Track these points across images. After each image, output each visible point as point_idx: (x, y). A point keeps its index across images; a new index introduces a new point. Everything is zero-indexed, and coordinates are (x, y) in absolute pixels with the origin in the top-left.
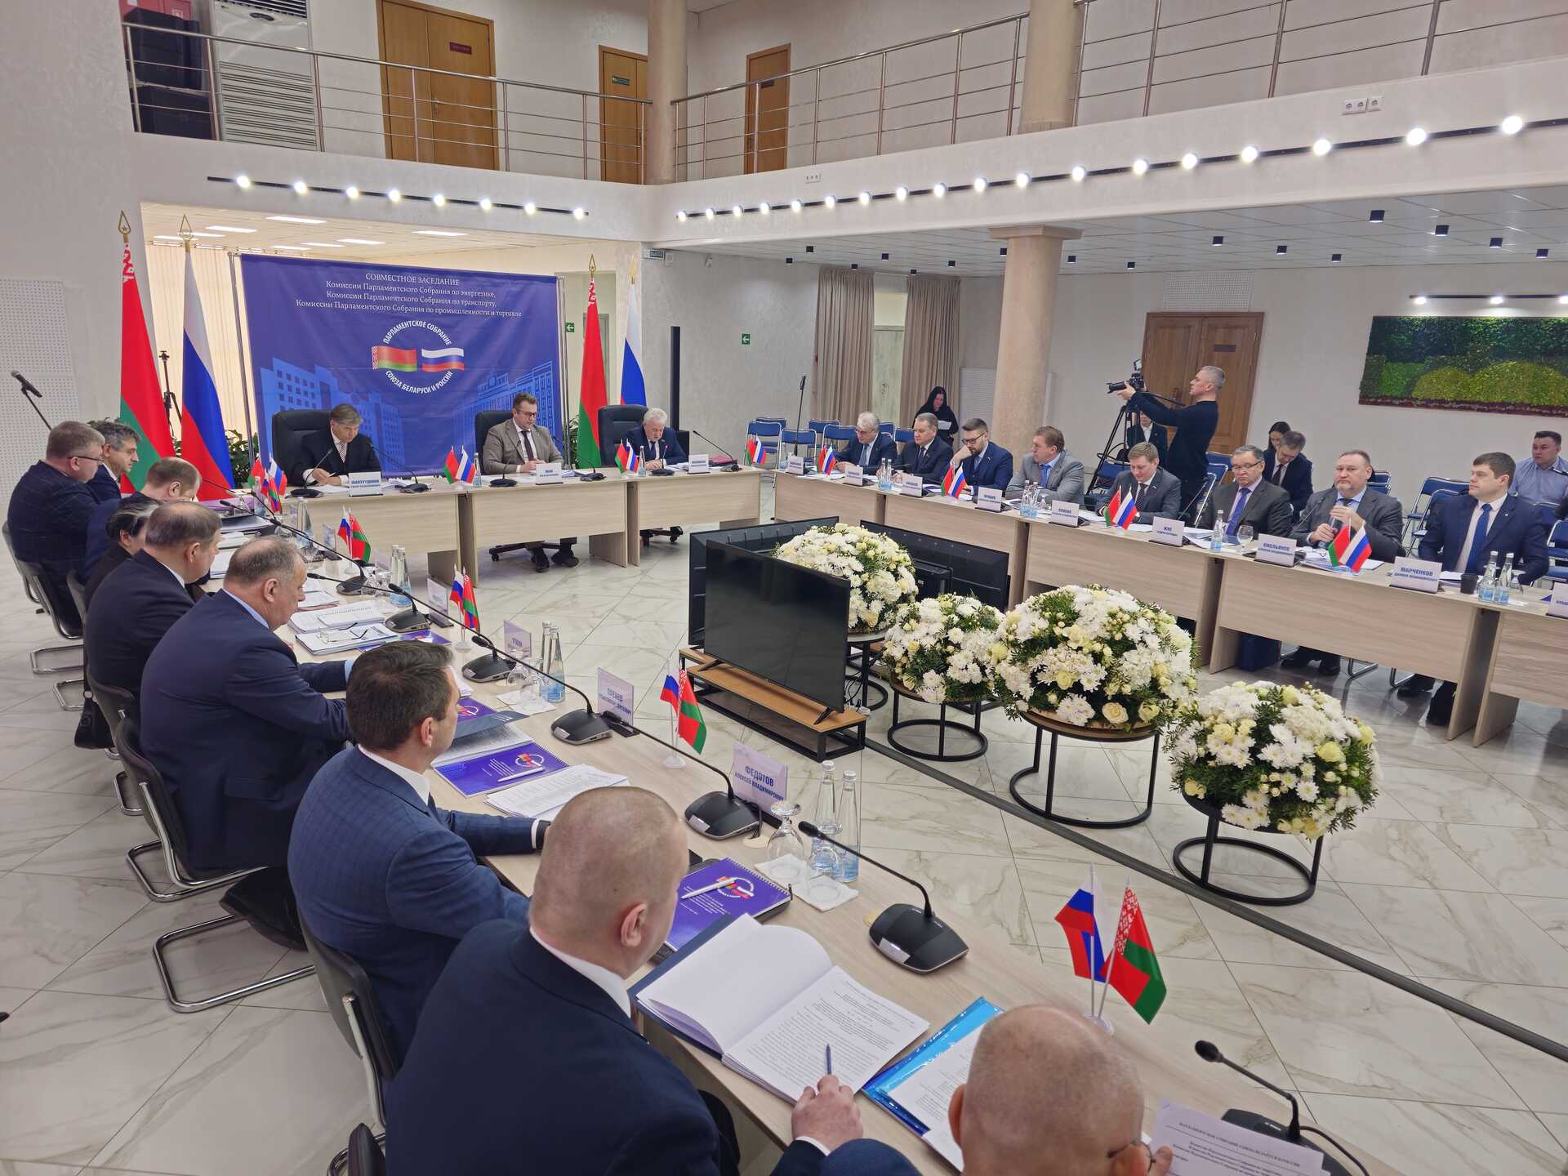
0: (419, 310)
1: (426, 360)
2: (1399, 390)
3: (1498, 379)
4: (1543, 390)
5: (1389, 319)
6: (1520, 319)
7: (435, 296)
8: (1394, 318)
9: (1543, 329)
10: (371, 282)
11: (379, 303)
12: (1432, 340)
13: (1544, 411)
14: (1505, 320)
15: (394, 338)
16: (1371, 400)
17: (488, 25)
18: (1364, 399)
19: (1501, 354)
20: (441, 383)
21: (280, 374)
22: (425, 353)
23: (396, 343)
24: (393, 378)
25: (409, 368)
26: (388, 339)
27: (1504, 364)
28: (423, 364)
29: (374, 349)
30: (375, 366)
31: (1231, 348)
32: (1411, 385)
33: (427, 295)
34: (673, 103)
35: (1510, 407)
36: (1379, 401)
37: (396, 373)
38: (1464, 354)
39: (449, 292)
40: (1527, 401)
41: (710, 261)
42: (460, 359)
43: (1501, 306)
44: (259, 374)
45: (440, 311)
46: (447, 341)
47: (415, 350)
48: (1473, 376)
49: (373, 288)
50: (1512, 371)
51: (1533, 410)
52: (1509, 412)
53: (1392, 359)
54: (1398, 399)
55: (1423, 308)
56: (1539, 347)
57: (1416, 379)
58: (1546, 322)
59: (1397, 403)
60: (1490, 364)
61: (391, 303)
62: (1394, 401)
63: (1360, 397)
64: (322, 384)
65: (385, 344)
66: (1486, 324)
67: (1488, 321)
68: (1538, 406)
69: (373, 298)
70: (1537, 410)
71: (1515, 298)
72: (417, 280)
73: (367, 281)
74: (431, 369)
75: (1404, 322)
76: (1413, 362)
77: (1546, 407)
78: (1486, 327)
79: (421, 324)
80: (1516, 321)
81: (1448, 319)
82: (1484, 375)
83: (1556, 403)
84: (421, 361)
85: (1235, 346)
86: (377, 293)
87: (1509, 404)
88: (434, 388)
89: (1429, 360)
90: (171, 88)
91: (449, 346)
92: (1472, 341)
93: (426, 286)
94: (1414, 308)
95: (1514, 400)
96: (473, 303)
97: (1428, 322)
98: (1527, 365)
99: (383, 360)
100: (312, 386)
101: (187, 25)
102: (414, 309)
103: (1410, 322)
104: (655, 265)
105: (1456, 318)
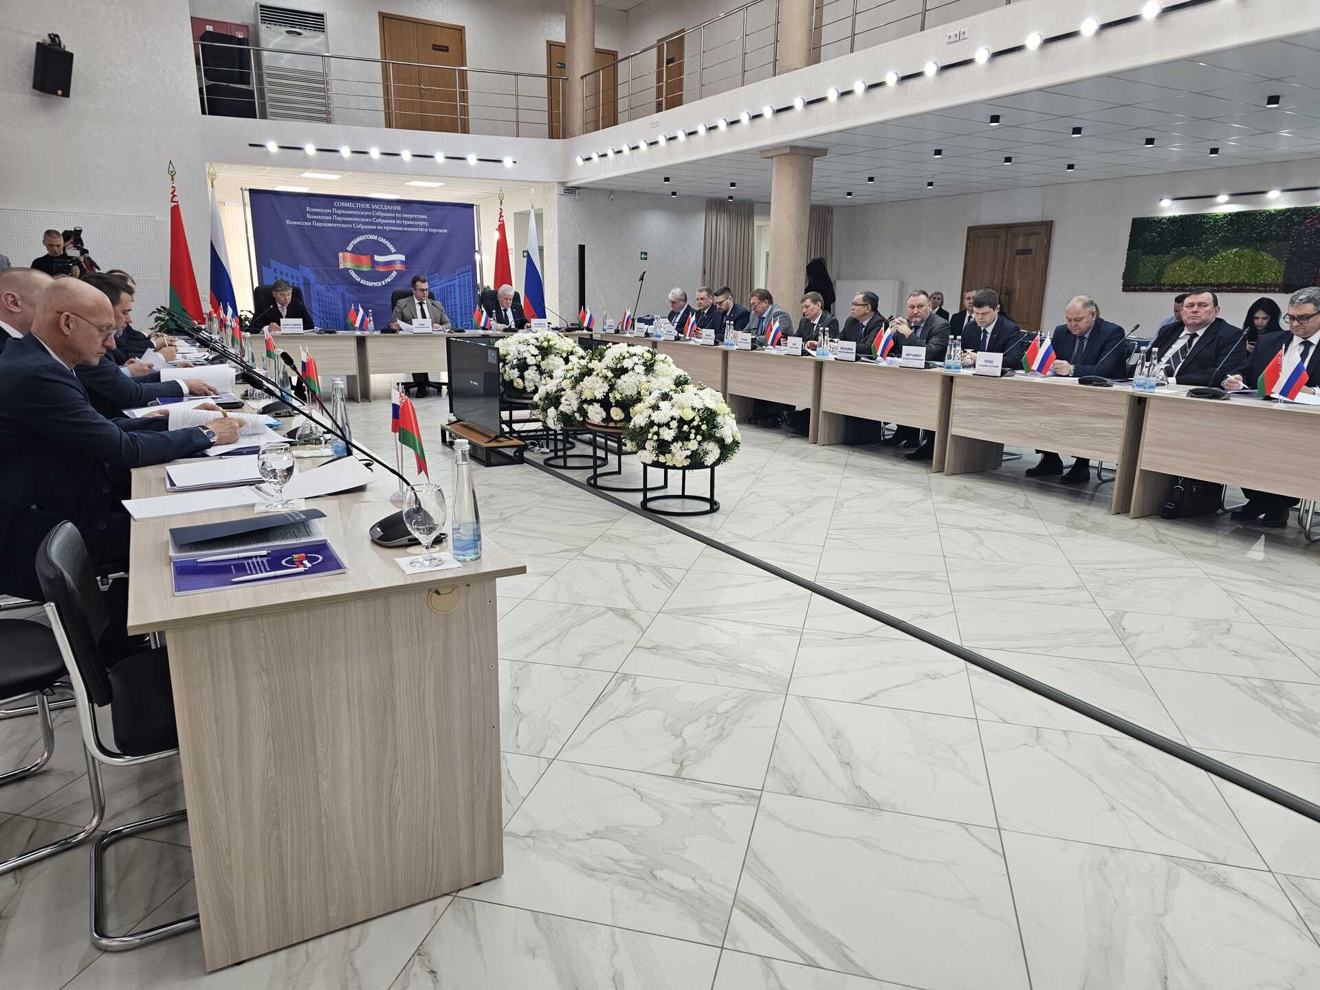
0: (372, 227)
1: (377, 263)
2: (1151, 278)
3: (1225, 264)
4: (1260, 271)
5: (1143, 219)
6: (1241, 212)
7: (384, 218)
8: (1148, 218)
9: (1258, 220)
10: (338, 208)
11: (343, 222)
12: (1175, 235)
13: (1260, 289)
14: (1230, 214)
15: (355, 246)
16: (1131, 288)
17: (461, 30)
18: (1127, 287)
19: (1228, 243)
20: (389, 280)
21: (275, 270)
22: (377, 258)
23: (356, 250)
24: (354, 275)
25: (365, 269)
26: (350, 248)
27: (1230, 251)
28: (376, 266)
29: (341, 255)
30: (341, 267)
31: (1028, 252)
32: (1160, 274)
33: (378, 217)
34: (582, 78)
35: (1235, 287)
36: (1137, 288)
37: (357, 272)
38: (1199, 244)
39: (394, 215)
40: (1246, 281)
41: (612, 196)
42: (402, 262)
43: (1227, 203)
44: (261, 270)
45: (388, 228)
46: (393, 250)
47: (369, 256)
48: (1207, 263)
49: (339, 212)
50: (1235, 257)
51: (1252, 288)
52: (1234, 291)
53: (1145, 253)
54: (1151, 285)
55: (1169, 209)
56: (1255, 235)
57: (1164, 268)
58: (1260, 214)
59: (1150, 288)
60: (1219, 252)
61: (351, 222)
62: (1148, 288)
63: (1123, 286)
64: (304, 278)
65: (348, 251)
66: (1215, 218)
67: (1217, 215)
68: (1255, 285)
69: (340, 219)
70: (1255, 288)
71: (1236, 196)
72: (371, 206)
73: (335, 207)
74: (382, 269)
75: (1155, 221)
76: (1162, 254)
77: (1261, 285)
78: (1216, 221)
79: (375, 237)
80: (1238, 214)
81: (1186, 216)
82: (1214, 261)
83: (1269, 281)
84: (374, 263)
85: (1031, 250)
86: (342, 215)
87: (1234, 284)
88: (383, 283)
89: (1174, 252)
90: (231, 85)
91: (395, 253)
92: (1205, 233)
93: (377, 210)
94: (1163, 210)
95: (1237, 280)
96: (412, 223)
97: (1173, 220)
98: (1247, 250)
99: (346, 261)
100: (298, 279)
101: (240, 41)
102: (369, 227)
103: (1159, 221)
104: (568, 199)
105: (1194, 215)
